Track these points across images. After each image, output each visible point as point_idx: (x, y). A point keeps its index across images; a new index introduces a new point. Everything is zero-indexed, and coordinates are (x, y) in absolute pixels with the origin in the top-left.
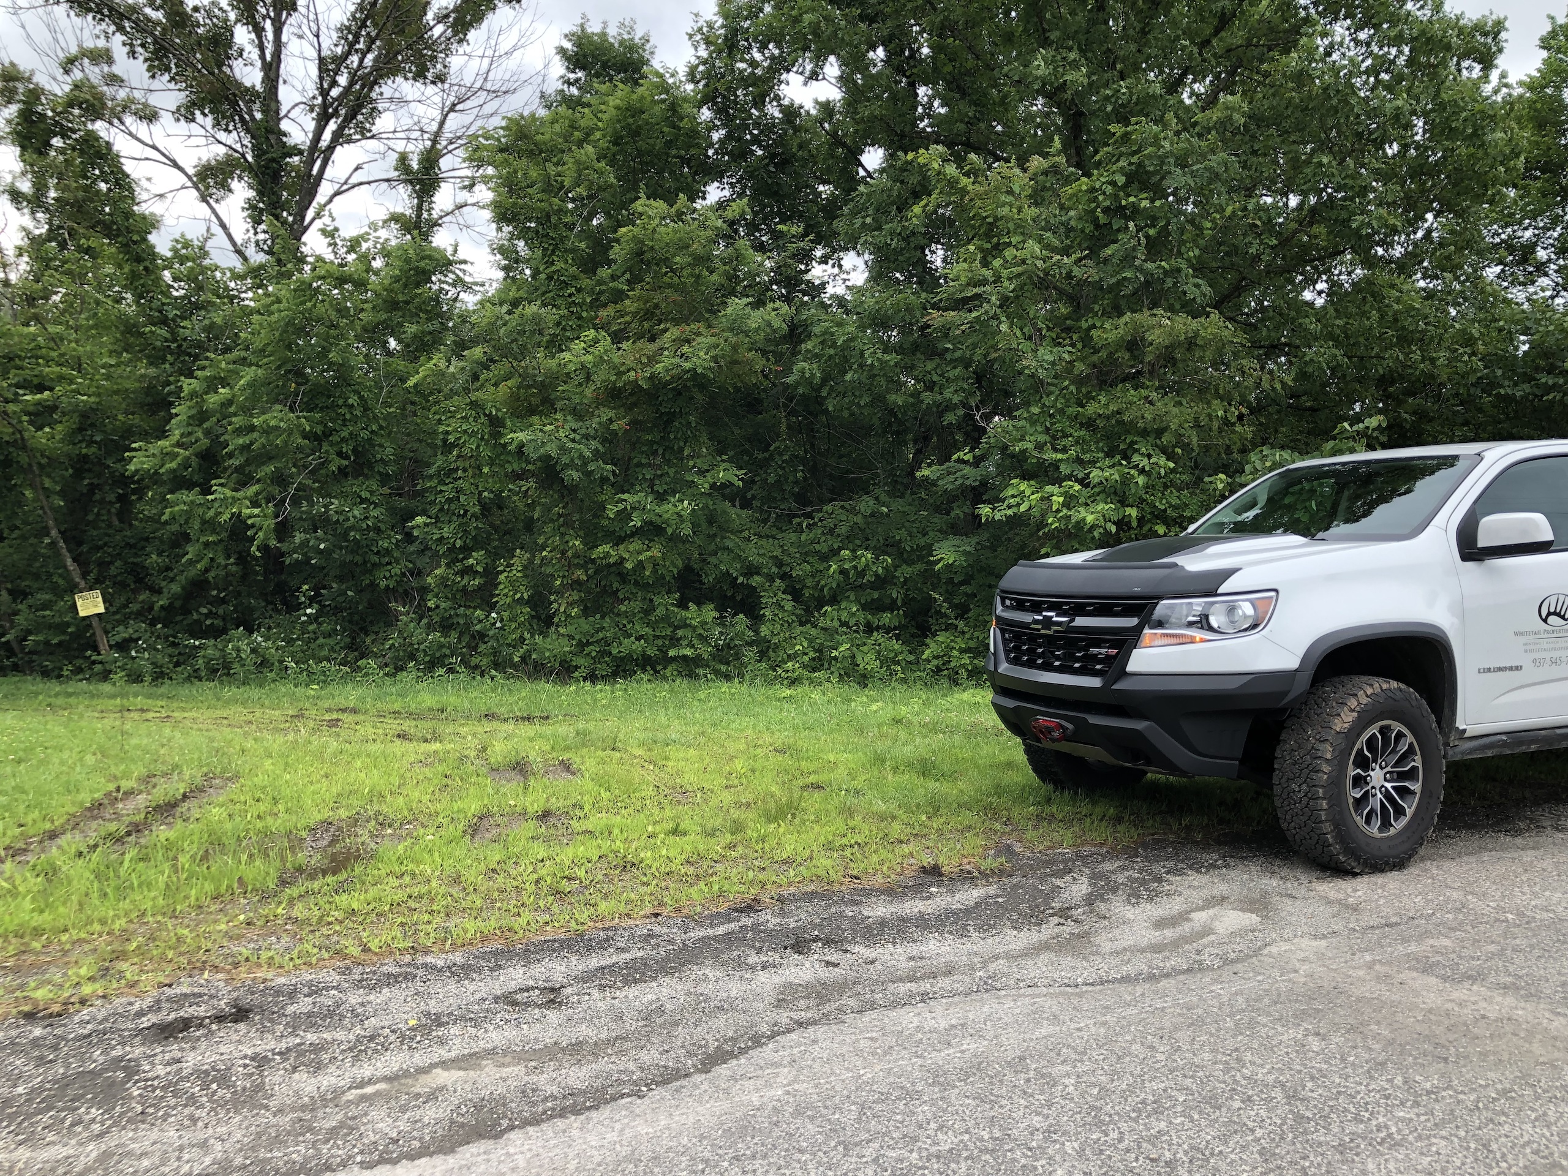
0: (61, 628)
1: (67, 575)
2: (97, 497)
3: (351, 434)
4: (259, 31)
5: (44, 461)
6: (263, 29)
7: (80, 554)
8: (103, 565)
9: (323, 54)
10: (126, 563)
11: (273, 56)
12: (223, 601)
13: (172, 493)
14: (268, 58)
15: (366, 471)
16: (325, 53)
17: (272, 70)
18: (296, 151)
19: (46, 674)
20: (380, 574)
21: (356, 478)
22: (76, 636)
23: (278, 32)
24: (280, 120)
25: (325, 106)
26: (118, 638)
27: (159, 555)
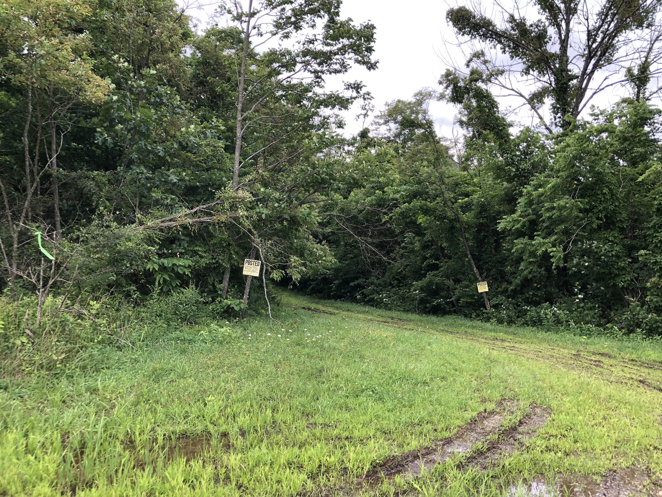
0: (472, 296)
1: (474, 275)
2: (486, 241)
3: (604, 208)
4: (559, 26)
5: (466, 226)
6: (561, 25)
7: (480, 265)
8: (489, 270)
9: (590, 28)
10: (497, 270)
11: (565, 36)
12: (539, 289)
13: (516, 239)
14: (563, 37)
15: (611, 226)
16: (591, 28)
17: (564, 43)
18: (575, 77)
19: (466, 316)
20: (618, 280)
21: (606, 230)
22: (478, 301)
23: (568, 24)
24: (567, 65)
25: (590, 52)
26: (494, 303)
27: (511, 267)
